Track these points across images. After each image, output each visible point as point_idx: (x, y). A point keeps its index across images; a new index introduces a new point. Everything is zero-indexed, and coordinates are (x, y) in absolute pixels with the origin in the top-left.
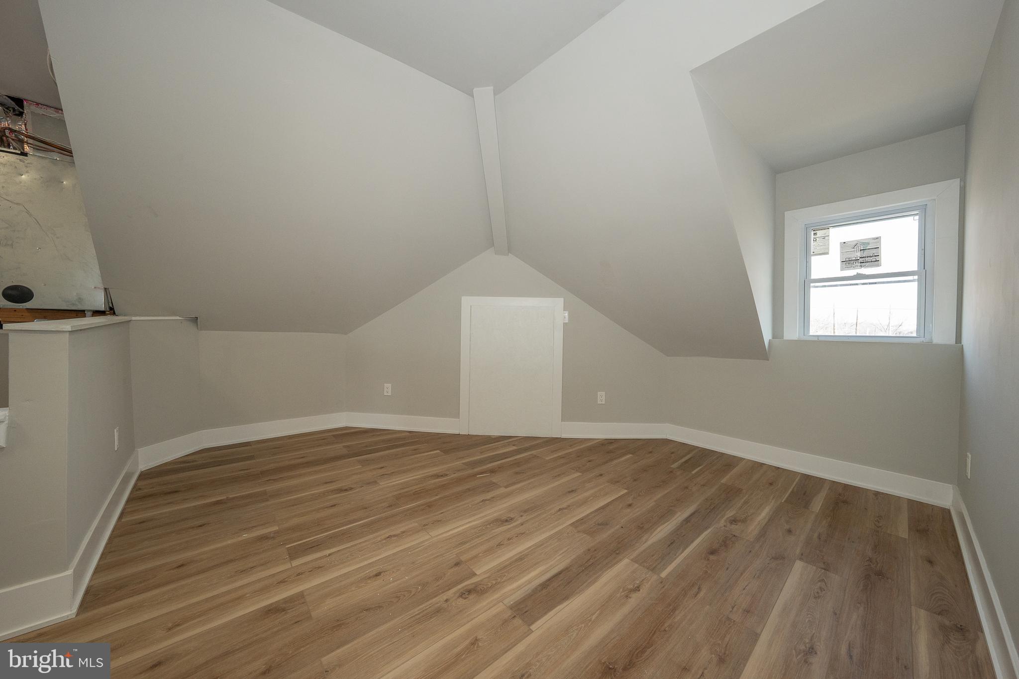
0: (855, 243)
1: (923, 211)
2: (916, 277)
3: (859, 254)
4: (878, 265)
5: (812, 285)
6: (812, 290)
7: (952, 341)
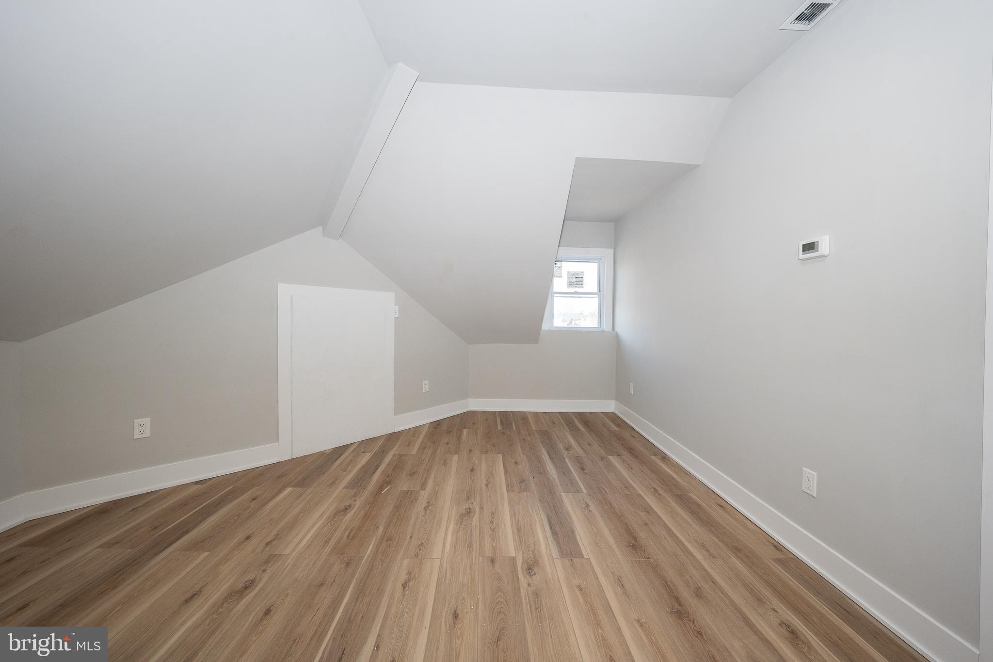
0: (573, 273)
1: (599, 261)
2: (596, 296)
3: (575, 280)
4: (583, 287)
5: (555, 295)
6: (555, 298)
7: (611, 330)
